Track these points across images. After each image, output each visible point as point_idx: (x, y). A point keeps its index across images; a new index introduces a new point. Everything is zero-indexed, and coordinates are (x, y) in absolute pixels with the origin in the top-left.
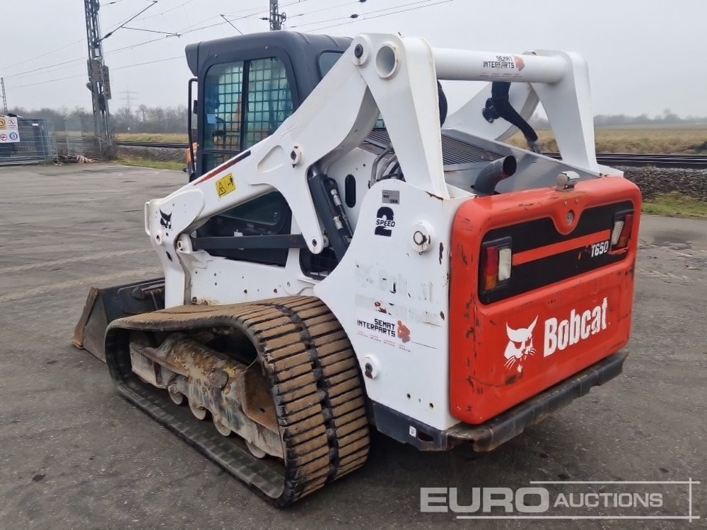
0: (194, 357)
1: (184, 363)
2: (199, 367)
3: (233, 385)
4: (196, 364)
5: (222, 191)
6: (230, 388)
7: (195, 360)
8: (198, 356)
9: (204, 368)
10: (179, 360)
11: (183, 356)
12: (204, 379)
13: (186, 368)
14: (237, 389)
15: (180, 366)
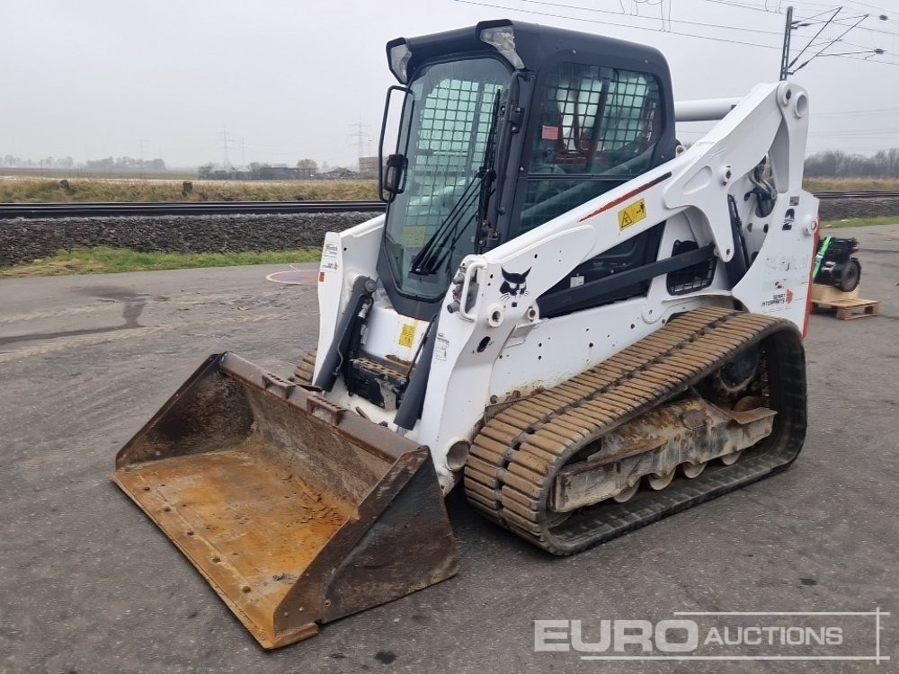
0: (650, 423)
1: (647, 435)
2: (666, 426)
3: (709, 413)
4: (659, 427)
5: (626, 220)
6: (709, 417)
7: (653, 424)
8: (651, 419)
9: (670, 422)
10: (639, 438)
11: (638, 431)
12: (682, 431)
13: (655, 437)
14: (715, 414)
15: (648, 441)
